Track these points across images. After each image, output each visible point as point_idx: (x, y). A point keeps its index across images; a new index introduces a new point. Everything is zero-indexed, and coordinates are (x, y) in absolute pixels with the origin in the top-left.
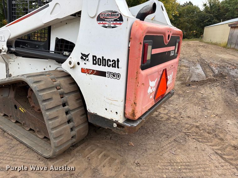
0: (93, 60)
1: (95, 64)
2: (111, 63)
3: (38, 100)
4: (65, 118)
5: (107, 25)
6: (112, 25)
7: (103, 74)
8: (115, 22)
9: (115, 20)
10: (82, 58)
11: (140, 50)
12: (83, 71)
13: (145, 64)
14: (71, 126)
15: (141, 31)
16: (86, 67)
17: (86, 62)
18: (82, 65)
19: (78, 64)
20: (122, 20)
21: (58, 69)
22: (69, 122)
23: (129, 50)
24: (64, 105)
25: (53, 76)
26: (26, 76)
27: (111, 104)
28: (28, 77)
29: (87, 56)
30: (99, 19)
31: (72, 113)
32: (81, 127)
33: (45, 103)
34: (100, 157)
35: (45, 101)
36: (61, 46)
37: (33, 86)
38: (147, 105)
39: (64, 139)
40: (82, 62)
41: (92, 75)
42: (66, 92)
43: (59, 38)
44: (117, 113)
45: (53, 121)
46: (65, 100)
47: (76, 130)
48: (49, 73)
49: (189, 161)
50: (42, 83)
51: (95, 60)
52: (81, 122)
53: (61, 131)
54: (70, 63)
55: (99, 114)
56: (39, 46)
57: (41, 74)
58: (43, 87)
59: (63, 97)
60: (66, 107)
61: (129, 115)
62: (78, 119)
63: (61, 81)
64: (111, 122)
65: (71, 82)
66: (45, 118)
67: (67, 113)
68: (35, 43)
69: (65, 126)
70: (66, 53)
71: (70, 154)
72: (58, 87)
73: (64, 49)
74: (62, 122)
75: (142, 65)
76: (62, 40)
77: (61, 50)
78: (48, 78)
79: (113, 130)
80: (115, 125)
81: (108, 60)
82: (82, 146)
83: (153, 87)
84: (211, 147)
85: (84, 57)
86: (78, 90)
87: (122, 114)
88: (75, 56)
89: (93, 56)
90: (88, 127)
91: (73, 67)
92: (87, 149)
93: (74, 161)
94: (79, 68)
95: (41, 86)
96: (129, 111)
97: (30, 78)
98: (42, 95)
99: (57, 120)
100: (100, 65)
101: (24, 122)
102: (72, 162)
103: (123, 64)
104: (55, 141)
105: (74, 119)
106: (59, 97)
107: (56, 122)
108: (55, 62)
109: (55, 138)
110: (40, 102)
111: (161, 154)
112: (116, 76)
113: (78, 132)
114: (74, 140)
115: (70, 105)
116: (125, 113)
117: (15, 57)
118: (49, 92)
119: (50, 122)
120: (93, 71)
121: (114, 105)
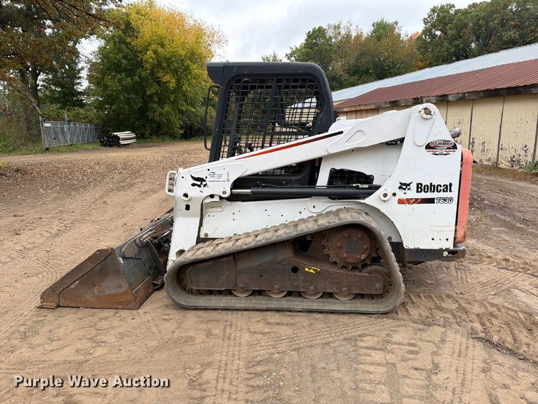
0: (418, 188)
2: (442, 188)
5: (438, 153)
6: (445, 153)
8: (448, 150)
9: (448, 148)
10: (400, 188)
12: (401, 202)
16: (405, 197)
17: (406, 191)
18: (400, 196)
19: (395, 195)
20: (456, 148)
23: (460, 174)
27: (440, 231)
29: (408, 185)
30: (428, 147)
40: (400, 193)
41: (415, 205)
43: (338, 169)
44: (447, 239)
51: (421, 188)
54: (385, 195)
55: (421, 248)
64: (440, 251)
70: (360, 186)
73: (345, 180)
76: (344, 171)
80: (446, 254)
81: (438, 185)
91: (389, 199)
94: (395, 200)
96: (461, 233)
100: (427, 192)
103: (455, 188)
121: (445, 231)
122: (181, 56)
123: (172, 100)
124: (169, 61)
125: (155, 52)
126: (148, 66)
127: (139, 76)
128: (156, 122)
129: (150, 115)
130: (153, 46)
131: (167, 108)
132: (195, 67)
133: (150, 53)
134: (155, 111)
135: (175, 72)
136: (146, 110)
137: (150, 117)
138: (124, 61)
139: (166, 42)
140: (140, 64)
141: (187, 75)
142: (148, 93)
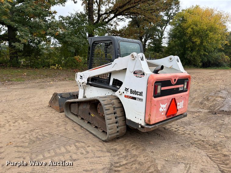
0: (131, 91)
1: (132, 93)
2: (139, 93)
3: (104, 109)
4: (115, 120)
5: (138, 76)
6: (140, 76)
7: (135, 98)
8: (141, 75)
9: (141, 74)
10: (125, 90)
11: (152, 88)
12: (125, 96)
13: (157, 95)
14: (117, 125)
15: (152, 80)
16: (127, 95)
17: (127, 92)
18: (125, 94)
19: (123, 93)
20: (144, 75)
21: (113, 95)
22: (116, 123)
23: (147, 88)
24: (115, 113)
25: (111, 98)
26: (99, 97)
27: (138, 114)
28: (100, 98)
29: (128, 89)
30: (134, 73)
31: (118, 118)
32: (122, 127)
33: (106, 111)
34: (131, 145)
35: (106, 110)
36: (116, 83)
37: (102, 102)
38: (159, 118)
39: (113, 131)
40: (125, 92)
41: (129, 99)
42: (116, 107)
43: (115, 79)
44: (141, 119)
45: (109, 121)
46: (115, 111)
47: (120, 128)
48: (109, 97)
49: (186, 156)
50: (106, 101)
51: (132, 91)
52: (122, 124)
53: (112, 126)
54: (120, 92)
55: (131, 120)
56: (104, 81)
57: (105, 97)
58: (106, 103)
59: (114, 109)
60: (116, 115)
61: (147, 121)
62: (121, 123)
63: (115, 101)
64: (138, 124)
65: (119, 102)
66: (106, 118)
67: (116, 118)
68: (102, 80)
69: (114, 125)
70: (118, 87)
71: (115, 142)
72: (113, 104)
73: (117, 84)
74: (113, 122)
75: (154, 95)
76: (117, 80)
77: (115, 85)
78: (109, 99)
79: (139, 129)
80: (140, 126)
81: (138, 92)
82: (122, 139)
83: (164, 108)
84: (206, 153)
85: (126, 89)
86: (122, 107)
87: (144, 121)
88: (122, 89)
89: (131, 90)
90: (126, 128)
91: (121, 94)
92: (124, 141)
93: (117, 145)
94: (123, 95)
95: (105, 102)
96: (147, 119)
97: (101, 99)
98: (105, 107)
99: (111, 120)
100: (134, 94)
101: (93, 122)
102: (116, 145)
103: (144, 94)
104: (109, 131)
105: (119, 122)
106: (113, 109)
107: (110, 121)
108: (111, 91)
109: (109, 129)
110: (104, 110)
111: (168, 150)
112: (141, 100)
113: (120, 129)
114: (118, 134)
115: (118, 114)
116: (145, 120)
117: (90, 86)
118: (108, 106)
119: (108, 121)
120: (130, 97)
121: (140, 115)
122: (205, 29)
123: (197, 49)
124: (198, 32)
125: (192, 28)
126: (188, 35)
127: (184, 40)
128: (188, 59)
129: (186, 56)
130: (192, 26)
131: (194, 53)
132: (211, 34)
133: (190, 29)
134: (188, 54)
135: (201, 37)
136: (185, 54)
137: (186, 57)
138: (178, 34)
139: (198, 24)
140: (185, 34)
141: (206, 38)
142: (187, 46)
